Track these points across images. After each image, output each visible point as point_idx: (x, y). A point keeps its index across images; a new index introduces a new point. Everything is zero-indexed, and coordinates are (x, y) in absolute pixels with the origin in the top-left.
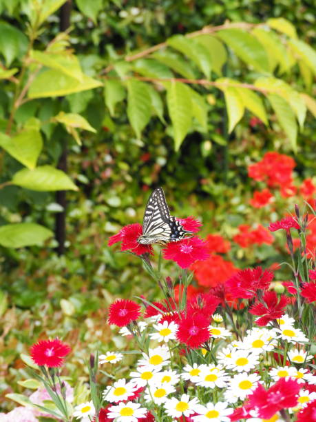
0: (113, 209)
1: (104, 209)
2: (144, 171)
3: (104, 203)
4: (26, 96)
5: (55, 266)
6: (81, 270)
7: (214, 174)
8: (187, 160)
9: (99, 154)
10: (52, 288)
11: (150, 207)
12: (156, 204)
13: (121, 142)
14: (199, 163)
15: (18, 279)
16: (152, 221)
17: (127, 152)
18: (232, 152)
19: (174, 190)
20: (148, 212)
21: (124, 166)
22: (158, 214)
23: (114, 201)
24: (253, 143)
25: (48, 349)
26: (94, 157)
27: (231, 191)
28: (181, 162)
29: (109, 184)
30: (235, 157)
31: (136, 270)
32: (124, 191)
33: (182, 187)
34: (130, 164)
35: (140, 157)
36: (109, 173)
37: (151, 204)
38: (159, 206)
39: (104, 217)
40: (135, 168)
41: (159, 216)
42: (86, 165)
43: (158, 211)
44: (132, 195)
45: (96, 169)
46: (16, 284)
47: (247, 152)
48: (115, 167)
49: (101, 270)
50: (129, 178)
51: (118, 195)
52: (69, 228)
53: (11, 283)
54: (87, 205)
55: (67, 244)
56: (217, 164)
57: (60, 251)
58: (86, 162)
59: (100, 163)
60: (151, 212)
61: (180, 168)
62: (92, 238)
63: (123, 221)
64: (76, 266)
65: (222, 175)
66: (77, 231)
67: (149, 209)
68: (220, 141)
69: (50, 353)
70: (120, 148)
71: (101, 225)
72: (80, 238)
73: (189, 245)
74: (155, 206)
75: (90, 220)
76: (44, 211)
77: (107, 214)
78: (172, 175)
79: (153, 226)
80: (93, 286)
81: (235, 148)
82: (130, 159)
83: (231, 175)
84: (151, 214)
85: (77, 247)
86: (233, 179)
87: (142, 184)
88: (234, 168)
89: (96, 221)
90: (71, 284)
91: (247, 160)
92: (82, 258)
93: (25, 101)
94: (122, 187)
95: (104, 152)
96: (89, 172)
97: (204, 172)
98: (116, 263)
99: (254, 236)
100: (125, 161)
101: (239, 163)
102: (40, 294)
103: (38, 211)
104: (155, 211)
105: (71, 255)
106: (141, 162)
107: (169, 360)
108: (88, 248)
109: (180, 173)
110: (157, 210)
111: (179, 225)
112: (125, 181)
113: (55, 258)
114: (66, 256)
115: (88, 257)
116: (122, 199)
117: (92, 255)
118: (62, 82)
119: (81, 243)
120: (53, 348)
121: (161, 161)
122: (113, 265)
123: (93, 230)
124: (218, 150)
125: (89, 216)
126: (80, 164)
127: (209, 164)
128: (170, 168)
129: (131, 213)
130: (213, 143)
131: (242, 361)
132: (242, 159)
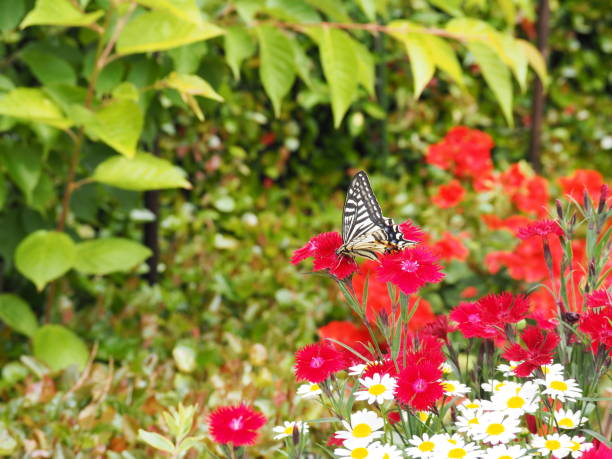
0: (225, 215)
1: (211, 216)
2: (267, 159)
3: (211, 207)
4: (113, 51)
5: (148, 300)
6: (182, 305)
7: (367, 161)
8: (327, 141)
9: (200, 136)
10: (149, 332)
11: (350, 201)
12: (359, 197)
13: (232, 117)
14: (345, 145)
15: (98, 321)
16: (356, 223)
17: (242, 131)
18: (392, 128)
19: (311, 185)
20: (348, 210)
21: (238, 153)
22: (364, 212)
23: (225, 204)
24: (422, 115)
25: (235, 420)
26: (195, 139)
27: (392, 185)
28: (319, 144)
29: (216, 179)
30: (397, 136)
31: (265, 302)
32: (239, 189)
33: (322, 181)
34: (247, 149)
35: (260, 138)
36: (216, 163)
37: (352, 197)
38: (363, 199)
39: (212, 228)
40: (253, 154)
41: (366, 214)
42: (182, 153)
43: (364, 208)
44: (251, 194)
45: (198, 158)
46: (96, 328)
47: (414, 128)
48: (225, 154)
49: (215, 305)
50: (245, 170)
51: (230, 195)
52: (163, 244)
53: (89, 326)
54: (186, 209)
55: (161, 268)
56: (371, 146)
57: (152, 278)
58: (183, 147)
59: (202, 148)
60: (353, 210)
61: (317, 154)
62: (196, 258)
63: (239, 232)
64: (176, 299)
65: (379, 162)
66: (174, 250)
67: (351, 206)
68: (376, 112)
69: (236, 425)
70: (231, 127)
71: (209, 240)
72: (179, 259)
73: (413, 261)
74: (358, 201)
75: (192, 233)
76: (127, 221)
77: (215, 222)
78: (306, 163)
79: (359, 231)
80: (204, 327)
81: (396, 122)
82: (245, 141)
83: (391, 161)
84: (353, 213)
85: (177, 272)
86: (394, 168)
87: (263, 178)
88: (396, 152)
89: (199, 232)
90: (171, 325)
91: (415, 139)
92: (184, 287)
93: (112, 58)
94: (235, 183)
95: (209, 132)
96: (187, 162)
97: (352, 158)
98: (235, 293)
99: (440, 249)
100: (239, 144)
101: (402, 143)
102: (133, 341)
103: (118, 221)
104: (359, 208)
105: (169, 283)
106: (261, 146)
107: (381, 429)
108: (191, 272)
109: (318, 160)
110: (361, 206)
111: (398, 232)
112: (239, 174)
113: (145, 288)
114: (161, 285)
115: (192, 287)
116: (236, 200)
117: (198, 284)
118: (166, 30)
119: (181, 265)
120: (241, 418)
121: (292, 144)
122: (230, 296)
123: (196, 246)
124: (373, 125)
125: (190, 225)
126: (175, 151)
127: (359, 147)
128: (304, 154)
129: (251, 220)
130: (366, 116)
131: (495, 429)
132: (408, 137)
